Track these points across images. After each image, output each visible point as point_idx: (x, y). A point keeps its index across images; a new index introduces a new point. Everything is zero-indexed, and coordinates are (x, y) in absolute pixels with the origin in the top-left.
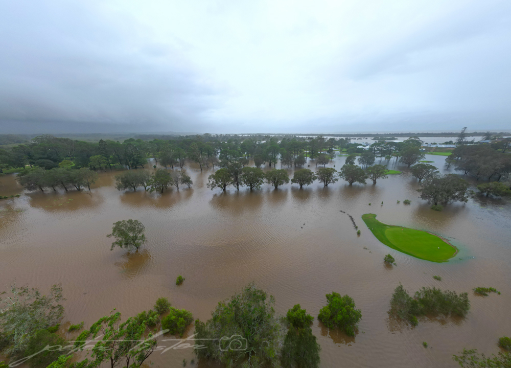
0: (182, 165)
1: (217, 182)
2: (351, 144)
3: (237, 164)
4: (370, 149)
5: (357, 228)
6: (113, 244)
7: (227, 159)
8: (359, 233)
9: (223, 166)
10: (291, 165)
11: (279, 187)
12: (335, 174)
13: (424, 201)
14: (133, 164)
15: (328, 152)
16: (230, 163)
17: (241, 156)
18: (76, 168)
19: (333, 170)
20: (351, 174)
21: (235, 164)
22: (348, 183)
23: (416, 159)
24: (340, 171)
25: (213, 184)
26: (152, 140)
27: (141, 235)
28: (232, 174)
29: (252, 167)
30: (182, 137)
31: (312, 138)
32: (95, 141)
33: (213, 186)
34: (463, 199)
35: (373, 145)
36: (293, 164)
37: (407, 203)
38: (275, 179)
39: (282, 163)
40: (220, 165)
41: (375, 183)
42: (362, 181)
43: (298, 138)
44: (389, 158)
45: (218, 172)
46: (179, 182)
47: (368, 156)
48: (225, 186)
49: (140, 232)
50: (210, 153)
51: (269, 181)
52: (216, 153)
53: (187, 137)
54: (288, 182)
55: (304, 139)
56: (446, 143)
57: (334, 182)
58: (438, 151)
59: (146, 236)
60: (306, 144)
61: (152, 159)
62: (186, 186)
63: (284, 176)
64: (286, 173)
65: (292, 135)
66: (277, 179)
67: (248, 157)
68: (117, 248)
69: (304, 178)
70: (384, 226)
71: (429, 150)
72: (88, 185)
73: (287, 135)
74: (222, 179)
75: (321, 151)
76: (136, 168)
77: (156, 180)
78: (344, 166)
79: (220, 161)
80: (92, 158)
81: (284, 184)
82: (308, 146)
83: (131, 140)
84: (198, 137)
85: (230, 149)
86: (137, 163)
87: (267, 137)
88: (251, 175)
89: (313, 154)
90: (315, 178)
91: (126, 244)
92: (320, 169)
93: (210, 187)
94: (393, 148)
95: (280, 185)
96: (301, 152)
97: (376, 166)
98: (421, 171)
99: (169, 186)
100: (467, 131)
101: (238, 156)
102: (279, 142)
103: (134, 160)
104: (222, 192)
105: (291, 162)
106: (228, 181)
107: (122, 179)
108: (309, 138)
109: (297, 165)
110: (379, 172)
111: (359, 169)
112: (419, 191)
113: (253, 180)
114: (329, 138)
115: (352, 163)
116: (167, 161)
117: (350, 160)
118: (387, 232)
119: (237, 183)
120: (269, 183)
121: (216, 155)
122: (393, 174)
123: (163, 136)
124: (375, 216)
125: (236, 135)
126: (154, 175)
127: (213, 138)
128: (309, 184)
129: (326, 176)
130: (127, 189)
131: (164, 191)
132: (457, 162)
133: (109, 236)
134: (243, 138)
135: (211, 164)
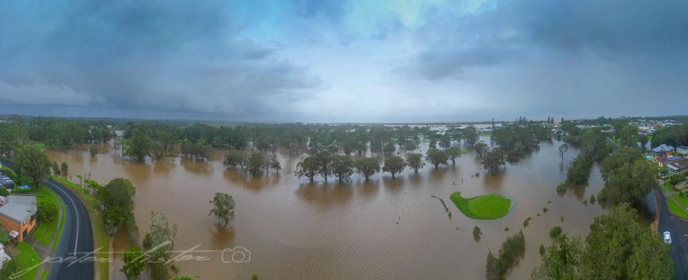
0: (274, 150)
1: (304, 171)
2: (431, 131)
3: (327, 152)
4: (446, 135)
5: (448, 210)
6: (212, 210)
7: (317, 146)
8: (450, 215)
9: (312, 154)
10: (381, 152)
11: (370, 177)
12: (422, 159)
13: (487, 171)
14: (237, 146)
15: (414, 139)
16: (319, 152)
17: (331, 143)
18: (205, 144)
19: (421, 155)
20: (436, 158)
21: (325, 153)
22: (433, 166)
23: (475, 140)
24: (426, 155)
25: (300, 172)
26: (254, 127)
27: (231, 211)
28: (321, 163)
29: (341, 155)
30: (277, 125)
31: (399, 127)
32: (218, 126)
33: (301, 174)
34: (504, 164)
35: (447, 132)
36: (383, 152)
37: (477, 175)
38: (365, 168)
39: (372, 151)
40: (309, 152)
41: (454, 162)
42: (445, 163)
43: (386, 127)
44: (459, 141)
45: (307, 160)
46: (270, 166)
47: (445, 140)
48: (312, 175)
49: (231, 208)
50: (301, 140)
51: (359, 170)
52: (306, 141)
53: (282, 124)
54: (379, 171)
55: (392, 128)
56: (488, 128)
57: (422, 167)
58: (485, 133)
59: (235, 214)
60: (393, 132)
61: (251, 143)
62: (274, 171)
63: (375, 165)
64: (377, 162)
65: (380, 124)
66: (368, 168)
67: (338, 145)
68: (213, 215)
69: (395, 166)
70: (466, 201)
71: (481, 133)
72: (208, 158)
73: (375, 125)
74: (311, 167)
75: (408, 138)
76: (239, 149)
77: (251, 162)
78: (429, 151)
79: (309, 149)
80: (215, 138)
81: (375, 173)
82: (396, 135)
83: (240, 126)
84: (291, 125)
85: (320, 137)
86: (240, 145)
87: (356, 126)
88: (340, 163)
89: (401, 142)
90: (405, 165)
91: (220, 215)
92: (409, 155)
93: (298, 176)
94: (460, 133)
95: (371, 175)
96: (390, 140)
97: (452, 148)
98: (479, 149)
99: (261, 169)
100: (495, 121)
101: (328, 144)
102: (369, 130)
103: (239, 142)
104: (309, 181)
105: (381, 150)
106: (316, 170)
107: (228, 156)
108: (396, 127)
109: (387, 153)
110: (455, 153)
111: (441, 152)
112: (482, 163)
113: (342, 169)
114: (413, 126)
115: (435, 147)
116: (263, 146)
117: (432, 145)
118: (470, 205)
119: (325, 172)
120: (360, 173)
121: (306, 142)
122: (464, 153)
123: (263, 124)
124: (459, 193)
125: (326, 124)
126: (250, 157)
127: (305, 126)
128: (400, 172)
129: (415, 162)
130: (229, 166)
131: (256, 173)
132: (495, 140)
133: (211, 202)
134: (333, 127)
135: (301, 151)
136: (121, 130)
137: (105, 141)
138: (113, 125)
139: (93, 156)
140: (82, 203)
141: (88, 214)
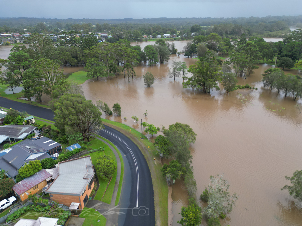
136: (182, 39)
137: (162, 62)
138: (173, 33)
139: (149, 86)
140: (140, 151)
141: (146, 163)
